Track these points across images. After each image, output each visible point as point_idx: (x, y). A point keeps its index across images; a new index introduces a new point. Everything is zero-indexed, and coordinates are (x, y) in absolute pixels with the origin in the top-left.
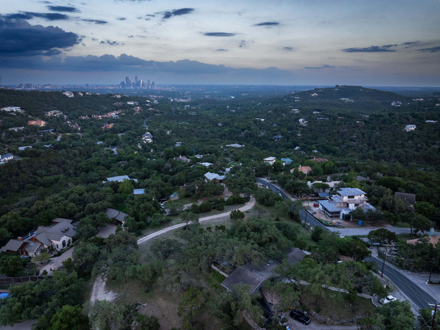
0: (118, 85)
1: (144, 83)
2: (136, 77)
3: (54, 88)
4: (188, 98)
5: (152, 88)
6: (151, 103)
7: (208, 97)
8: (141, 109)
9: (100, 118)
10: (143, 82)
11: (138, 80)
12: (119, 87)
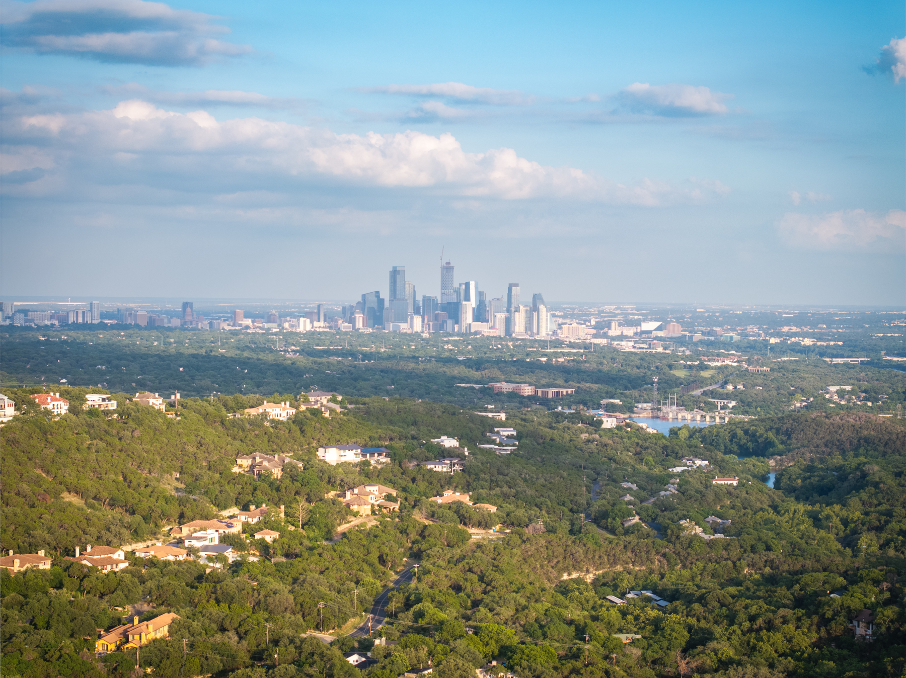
0: (348, 314)
1: (488, 298)
2: (448, 269)
3: (19, 322)
4: (719, 402)
5: (528, 327)
6: (462, 457)
7: (841, 394)
8: (389, 498)
9: (117, 562)
10: (480, 294)
11: (456, 285)
12: (352, 321)
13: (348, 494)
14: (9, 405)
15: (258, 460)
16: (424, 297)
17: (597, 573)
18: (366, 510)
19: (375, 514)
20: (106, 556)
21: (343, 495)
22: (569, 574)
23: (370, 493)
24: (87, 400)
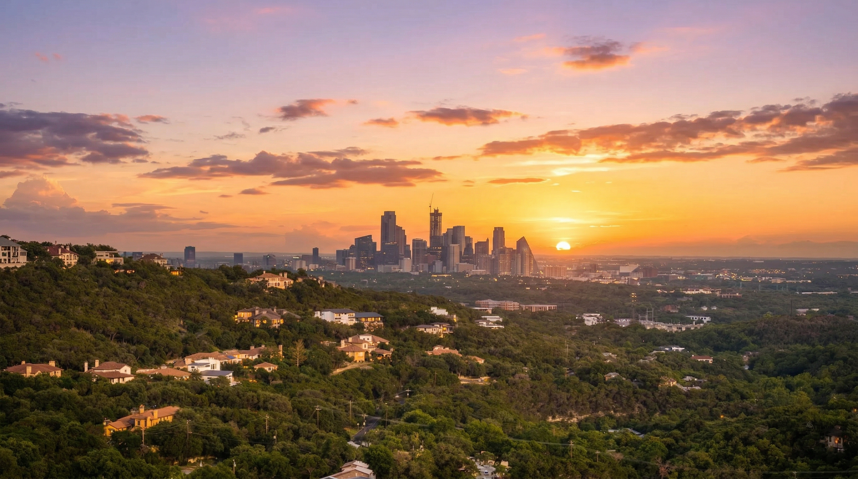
4: (695, 318)
6: (451, 323)
8: (382, 346)
13: (343, 342)
14: (22, 254)
15: (257, 312)
16: (414, 240)
17: (580, 417)
18: (360, 356)
19: (369, 361)
20: (114, 370)
21: (339, 344)
22: (554, 417)
23: (364, 341)
24: (95, 255)
